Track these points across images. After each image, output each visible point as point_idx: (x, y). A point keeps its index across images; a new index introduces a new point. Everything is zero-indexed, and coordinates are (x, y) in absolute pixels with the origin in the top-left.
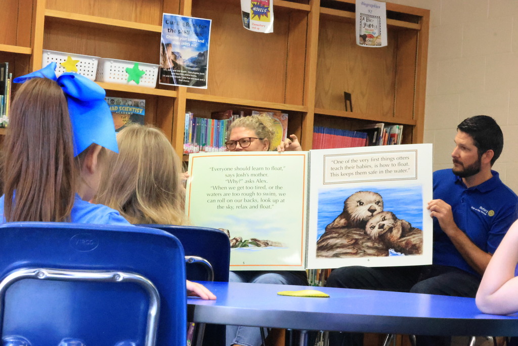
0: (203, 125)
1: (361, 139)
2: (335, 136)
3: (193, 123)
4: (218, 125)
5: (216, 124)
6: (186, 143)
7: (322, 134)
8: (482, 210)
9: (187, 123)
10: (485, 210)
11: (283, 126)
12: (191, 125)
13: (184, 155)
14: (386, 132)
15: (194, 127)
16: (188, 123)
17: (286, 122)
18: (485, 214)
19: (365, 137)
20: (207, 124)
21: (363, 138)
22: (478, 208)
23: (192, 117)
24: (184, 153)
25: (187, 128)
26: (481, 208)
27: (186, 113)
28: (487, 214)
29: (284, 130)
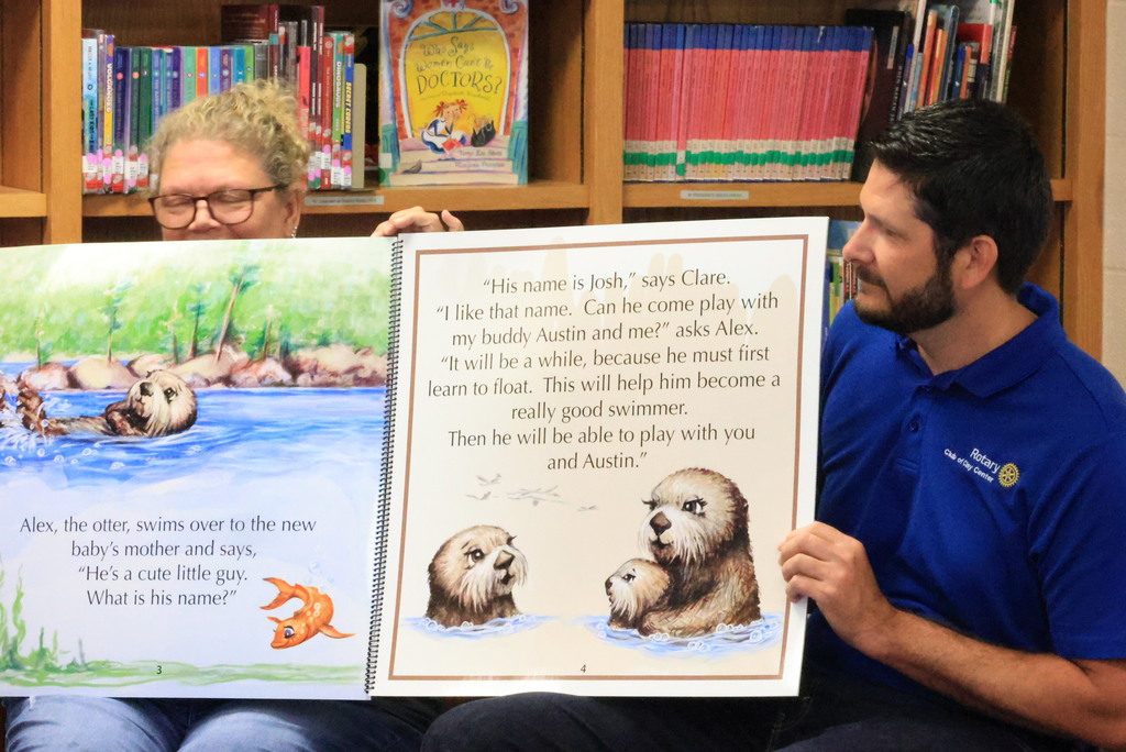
0: (161, 74)
1: (848, 54)
2: (735, 52)
3: (115, 71)
4: (223, 67)
5: (217, 65)
6: (92, 149)
7: (679, 52)
8: (978, 462)
9: (90, 74)
10: (989, 464)
11: (510, 36)
12: (110, 83)
13: (85, 196)
14: (940, 23)
15: (121, 89)
16: (94, 73)
17: (524, 23)
18: (990, 479)
19: (868, 41)
20: (176, 67)
21: (856, 48)
22: (965, 454)
23: (110, 50)
24: (86, 191)
25: (93, 93)
26: (975, 454)
27: (85, 34)
28: (996, 477)
29: (515, 52)
